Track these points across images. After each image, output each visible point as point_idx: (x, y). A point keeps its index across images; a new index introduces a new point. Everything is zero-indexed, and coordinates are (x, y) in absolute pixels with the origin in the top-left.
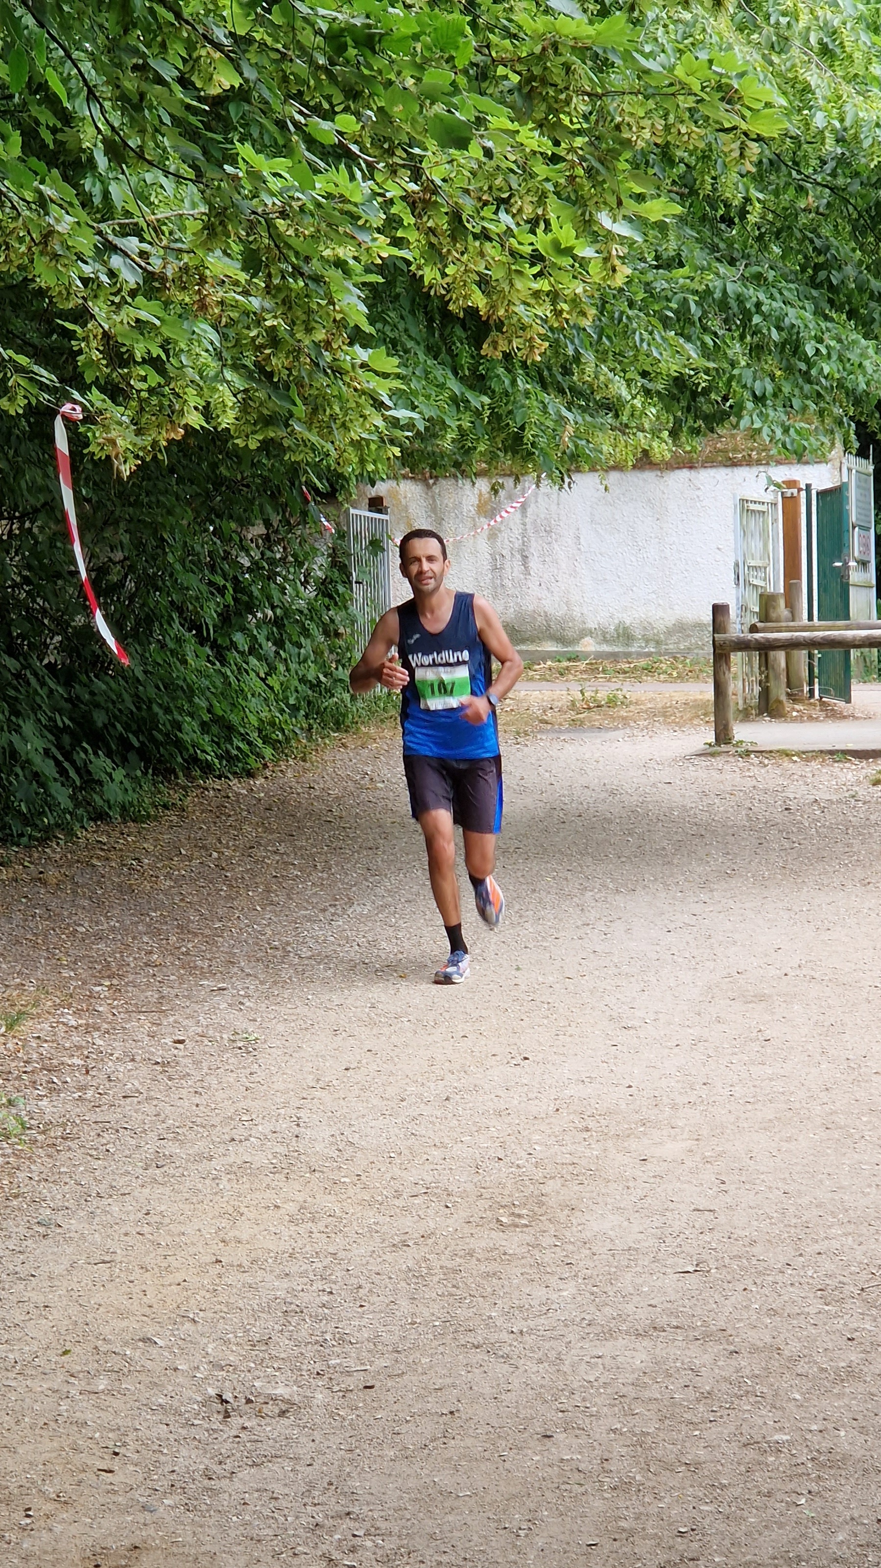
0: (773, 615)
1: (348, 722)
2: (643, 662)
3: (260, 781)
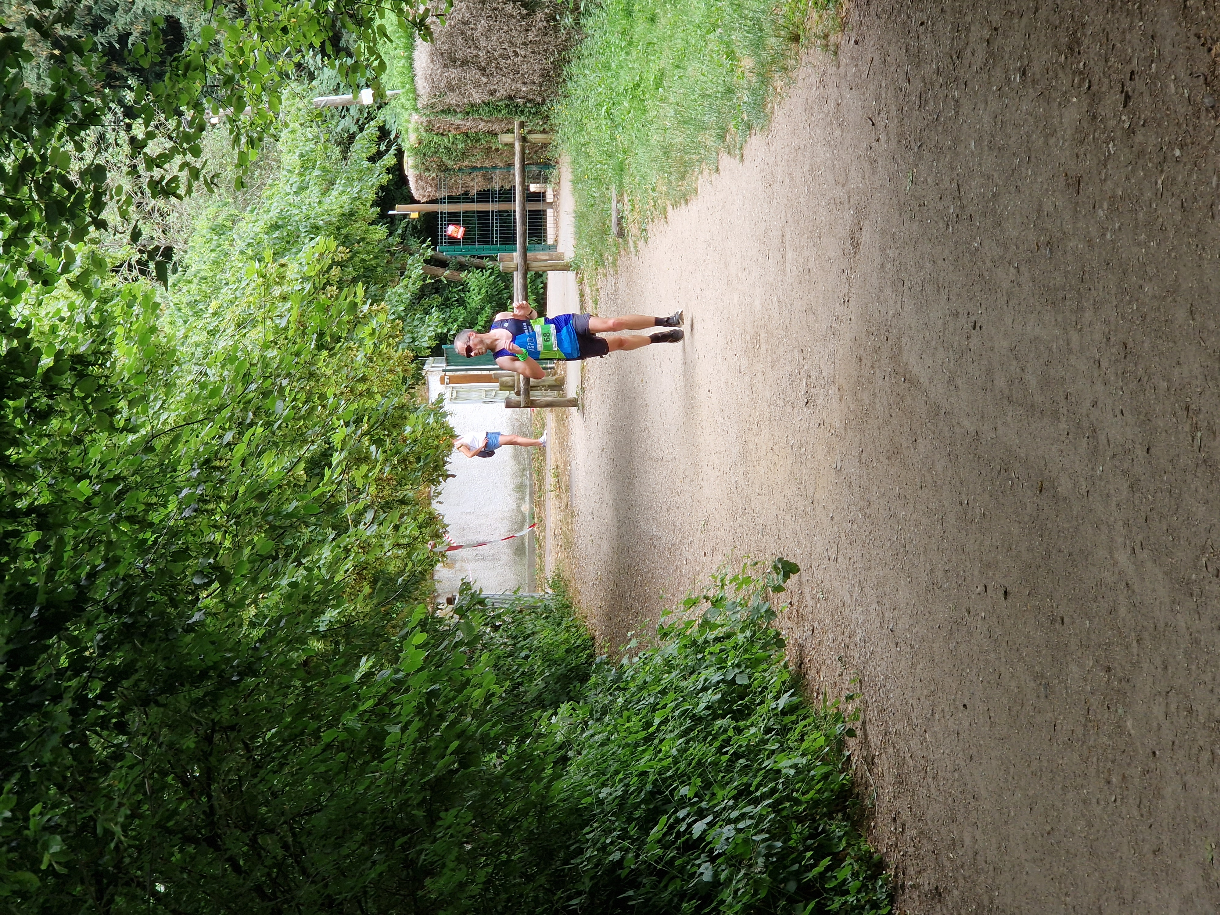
0: (511, 383)
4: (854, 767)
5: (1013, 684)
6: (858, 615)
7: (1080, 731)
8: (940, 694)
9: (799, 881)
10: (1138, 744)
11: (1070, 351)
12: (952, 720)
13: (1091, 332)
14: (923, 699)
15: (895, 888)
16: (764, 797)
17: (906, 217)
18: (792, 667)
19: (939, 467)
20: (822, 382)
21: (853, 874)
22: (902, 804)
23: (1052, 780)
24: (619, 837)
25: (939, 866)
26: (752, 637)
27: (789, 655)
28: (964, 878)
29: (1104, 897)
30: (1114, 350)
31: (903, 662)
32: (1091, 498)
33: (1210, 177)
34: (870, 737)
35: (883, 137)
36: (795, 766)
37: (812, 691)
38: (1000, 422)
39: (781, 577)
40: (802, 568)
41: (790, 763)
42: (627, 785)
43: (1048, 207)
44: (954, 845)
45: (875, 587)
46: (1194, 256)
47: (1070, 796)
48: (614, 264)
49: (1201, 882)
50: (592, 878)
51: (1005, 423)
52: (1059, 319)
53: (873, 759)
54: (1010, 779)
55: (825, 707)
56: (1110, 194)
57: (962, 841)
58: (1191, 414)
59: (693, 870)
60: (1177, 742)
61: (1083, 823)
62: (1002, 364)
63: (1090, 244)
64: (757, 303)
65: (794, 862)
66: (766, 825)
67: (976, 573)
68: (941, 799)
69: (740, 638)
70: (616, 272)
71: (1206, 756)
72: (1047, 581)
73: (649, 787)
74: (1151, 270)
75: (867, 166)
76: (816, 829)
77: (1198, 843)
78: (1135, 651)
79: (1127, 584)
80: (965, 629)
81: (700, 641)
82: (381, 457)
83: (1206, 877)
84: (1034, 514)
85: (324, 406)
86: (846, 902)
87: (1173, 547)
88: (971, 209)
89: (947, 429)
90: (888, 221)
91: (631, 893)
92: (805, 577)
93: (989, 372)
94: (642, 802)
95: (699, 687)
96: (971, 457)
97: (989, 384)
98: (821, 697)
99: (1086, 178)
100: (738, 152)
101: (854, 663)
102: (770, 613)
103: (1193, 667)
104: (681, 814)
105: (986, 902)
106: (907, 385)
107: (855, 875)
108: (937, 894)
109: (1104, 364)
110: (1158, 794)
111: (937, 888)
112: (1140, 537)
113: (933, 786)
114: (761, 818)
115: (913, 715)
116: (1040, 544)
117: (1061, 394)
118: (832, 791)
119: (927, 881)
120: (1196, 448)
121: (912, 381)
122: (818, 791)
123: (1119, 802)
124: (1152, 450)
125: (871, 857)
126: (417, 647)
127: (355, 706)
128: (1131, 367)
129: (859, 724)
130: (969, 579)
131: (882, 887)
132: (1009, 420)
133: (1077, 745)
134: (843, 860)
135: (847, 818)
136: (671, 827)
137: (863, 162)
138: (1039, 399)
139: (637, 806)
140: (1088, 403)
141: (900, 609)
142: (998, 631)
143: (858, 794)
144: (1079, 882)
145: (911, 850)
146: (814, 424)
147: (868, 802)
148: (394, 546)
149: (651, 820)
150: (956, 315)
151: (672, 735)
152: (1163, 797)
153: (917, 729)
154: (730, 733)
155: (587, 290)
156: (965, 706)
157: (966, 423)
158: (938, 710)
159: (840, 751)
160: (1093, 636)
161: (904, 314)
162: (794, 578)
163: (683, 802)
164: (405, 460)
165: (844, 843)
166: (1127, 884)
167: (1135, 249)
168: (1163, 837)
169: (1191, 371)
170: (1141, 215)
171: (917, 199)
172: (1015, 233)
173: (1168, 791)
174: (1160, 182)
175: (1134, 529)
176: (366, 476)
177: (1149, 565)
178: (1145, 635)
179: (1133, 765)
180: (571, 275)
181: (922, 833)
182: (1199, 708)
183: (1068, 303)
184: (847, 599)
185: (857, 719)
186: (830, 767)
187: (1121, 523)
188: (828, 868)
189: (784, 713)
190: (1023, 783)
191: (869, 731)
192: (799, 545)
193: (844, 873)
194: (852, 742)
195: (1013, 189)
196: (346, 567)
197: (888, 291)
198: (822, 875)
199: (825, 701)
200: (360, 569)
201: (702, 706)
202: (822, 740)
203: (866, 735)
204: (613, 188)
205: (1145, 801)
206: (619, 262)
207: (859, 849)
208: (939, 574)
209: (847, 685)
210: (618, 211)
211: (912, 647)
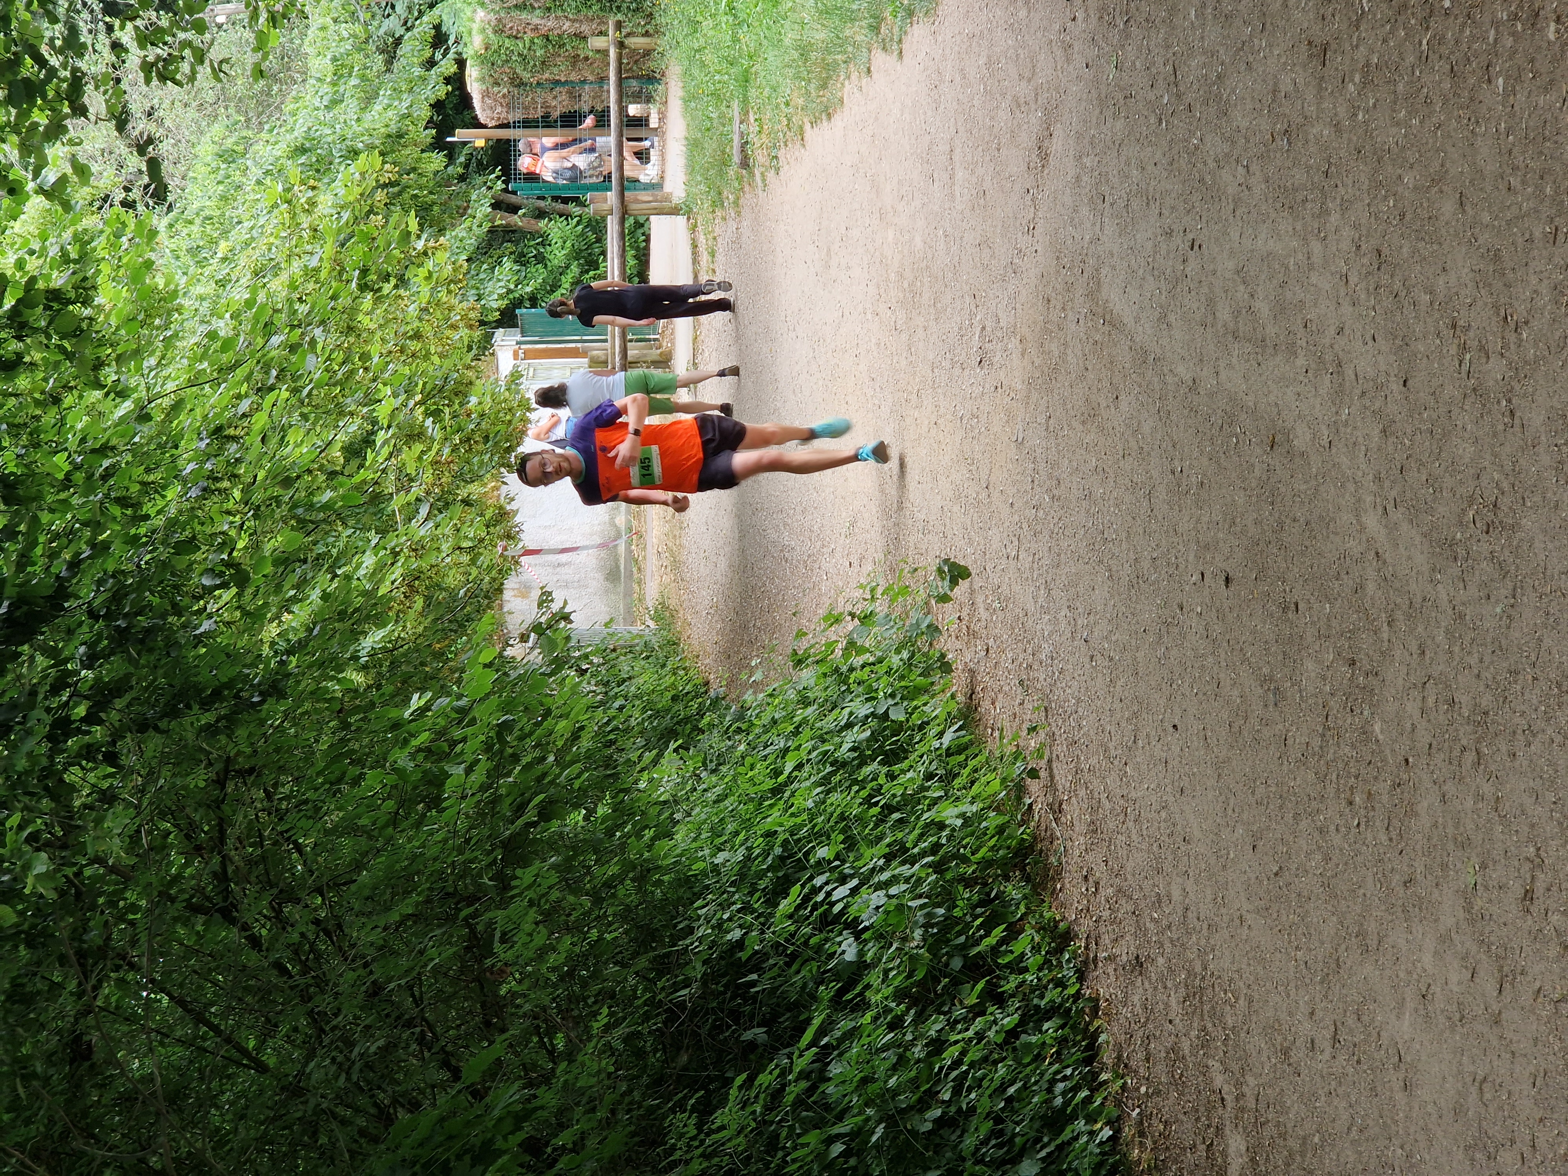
0: (603, 358)
4: (1036, 817)
5: (1236, 693)
6: (1044, 626)
7: (1316, 742)
8: (1145, 715)
9: (965, 957)
10: (1388, 752)
11: (1311, 267)
12: (1159, 746)
13: (1338, 241)
14: (1123, 724)
15: (1085, 963)
16: (923, 854)
17: (1109, 113)
18: (960, 698)
19: (1146, 428)
20: (1000, 334)
21: (1033, 948)
22: (1095, 859)
23: (1281, 807)
24: (738, 911)
25: (1141, 930)
26: (909, 659)
27: (958, 683)
28: (1172, 941)
29: (1343, 947)
30: (1365, 261)
31: (1100, 680)
32: (1334, 450)
33: (1487, 31)
34: (1057, 778)
35: (1080, 15)
36: (962, 815)
37: (986, 727)
38: (1222, 364)
39: (947, 583)
40: (973, 572)
41: (957, 811)
42: (749, 849)
43: (1286, 85)
44: (1159, 902)
45: (1066, 588)
46: (1466, 133)
47: (1303, 824)
48: (736, 203)
49: (1461, 914)
50: (705, 962)
51: (1229, 365)
52: (1298, 228)
53: (1061, 805)
54: (1230, 812)
55: (1002, 745)
56: (1362, 62)
57: (1169, 896)
58: (1458, 333)
59: (832, 950)
60: (1434, 743)
61: (1318, 857)
62: (1226, 291)
63: (1337, 127)
64: (918, 241)
65: (959, 934)
66: (925, 888)
67: (1191, 558)
68: (1144, 846)
69: (895, 661)
70: (739, 214)
71: (1470, 757)
72: (1279, 559)
73: (778, 850)
74: (1412, 156)
75: (1059, 53)
76: (988, 894)
77: (1459, 865)
78: (1385, 636)
79: (1377, 553)
80: (1176, 630)
81: (844, 669)
82: (438, 435)
83: (1468, 907)
84: (1264, 477)
85: (366, 369)
86: (1024, 981)
87: (1434, 501)
88: (1189, 97)
89: (1156, 379)
90: (1085, 121)
91: (754, 976)
92: (978, 582)
93: (1211, 303)
94: (768, 870)
95: (842, 723)
96: (1186, 412)
97: (1210, 318)
98: (997, 734)
99: (1334, 46)
100: (895, 47)
101: (1039, 686)
102: (933, 629)
103: (1456, 649)
104: (818, 881)
105: (1198, 969)
106: (1107, 328)
107: (1036, 949)
108: (1138, 964)
109: (1353, 279)
110: (1411, 812)
111: (1137, 957)
112: (1394, 493)
113: (1134, 831)
114: (919, 881)
115: (1111, 745)
116: (1271, 514)
117: (1299, 321)
118: (1008, 848)
119: (1125, 951)
120: (1464, 375)
121: (1112, 322)
122: (992, 849)
123: (1363, 826)
124: (1408, 383)
125: (1056, 927)
126: (486, 666)
127: (406, 742)
128: (1385, 279)
129: (1043, 763)
130: (1182, 567)
131: (1069, 961)
132: (1234, 361)
133: (1312, 761)
134: (1023, 930)
135: (1027, 879)
136: (806, 899)
137: (1055, 49)
138: (1271, 330)
139: (761, 875)
140: (1332, 331)
141: (1096, 613)
142: (1217, 629)
143: (1041, 851)
144: (1313, 931)
145: (1106, 914)
146: (989, 387)
147: (1053, 860)
148: (454, 549)
149: (781, 890)
150: (1169, 234)
151: (808, 783)
152: (1417, 815)
153: (1116, 762)
154: (882, 780)
155: (702, 239)
156: (1175, 726)
157: (1181, 369)
158: (1142, 735)
159: (1019, 799)
160: (1334, 623)
161: (1104, 238)
162: (964, 585)
163: (821, 866)
164: (469, 439)
165: (1022, 909)
166: (1372, 927)
167: (1394, 130)
168: (1416, 864)
169: (1459, 278)
170: (1401, 87)
171: (1122, 89)
172: (1244, 124)
173: (1422, 807)
174: (1425, 42)
175: (1387, 484)
176: (420, 458)
177: (1405, 526)
178: (1399, 615)
179: (1381, 778)
180: (680, 221)
181: (1119, 891)
182: (1464, 699)
183: (1309, 205)
184: (1030, 607)
185: (1041, 757)
186: (1007, 818)
187: (1371, 477)
188: (1003, 941)
189: (949, 753)
190: (1245, 816)
191: (1055, 771)
192: (970, 542)
193: (1022, 945)
194: (1034, 786)
195: (1243, 67)
196: (393, 577)
197: (1085, 211)
198: (995, 950)
199: (1001, 738)
200: (412, 579)
201: (846, 746)
202: (996, 785)
203: (1052, 776)
204: (735, 104)
205: (1396, 823)
206: (741, 202)
207: (1041, 916)
208: (1146, 564)
209: (1029, 716)
210: (742, 135)
211: (1111, 659)
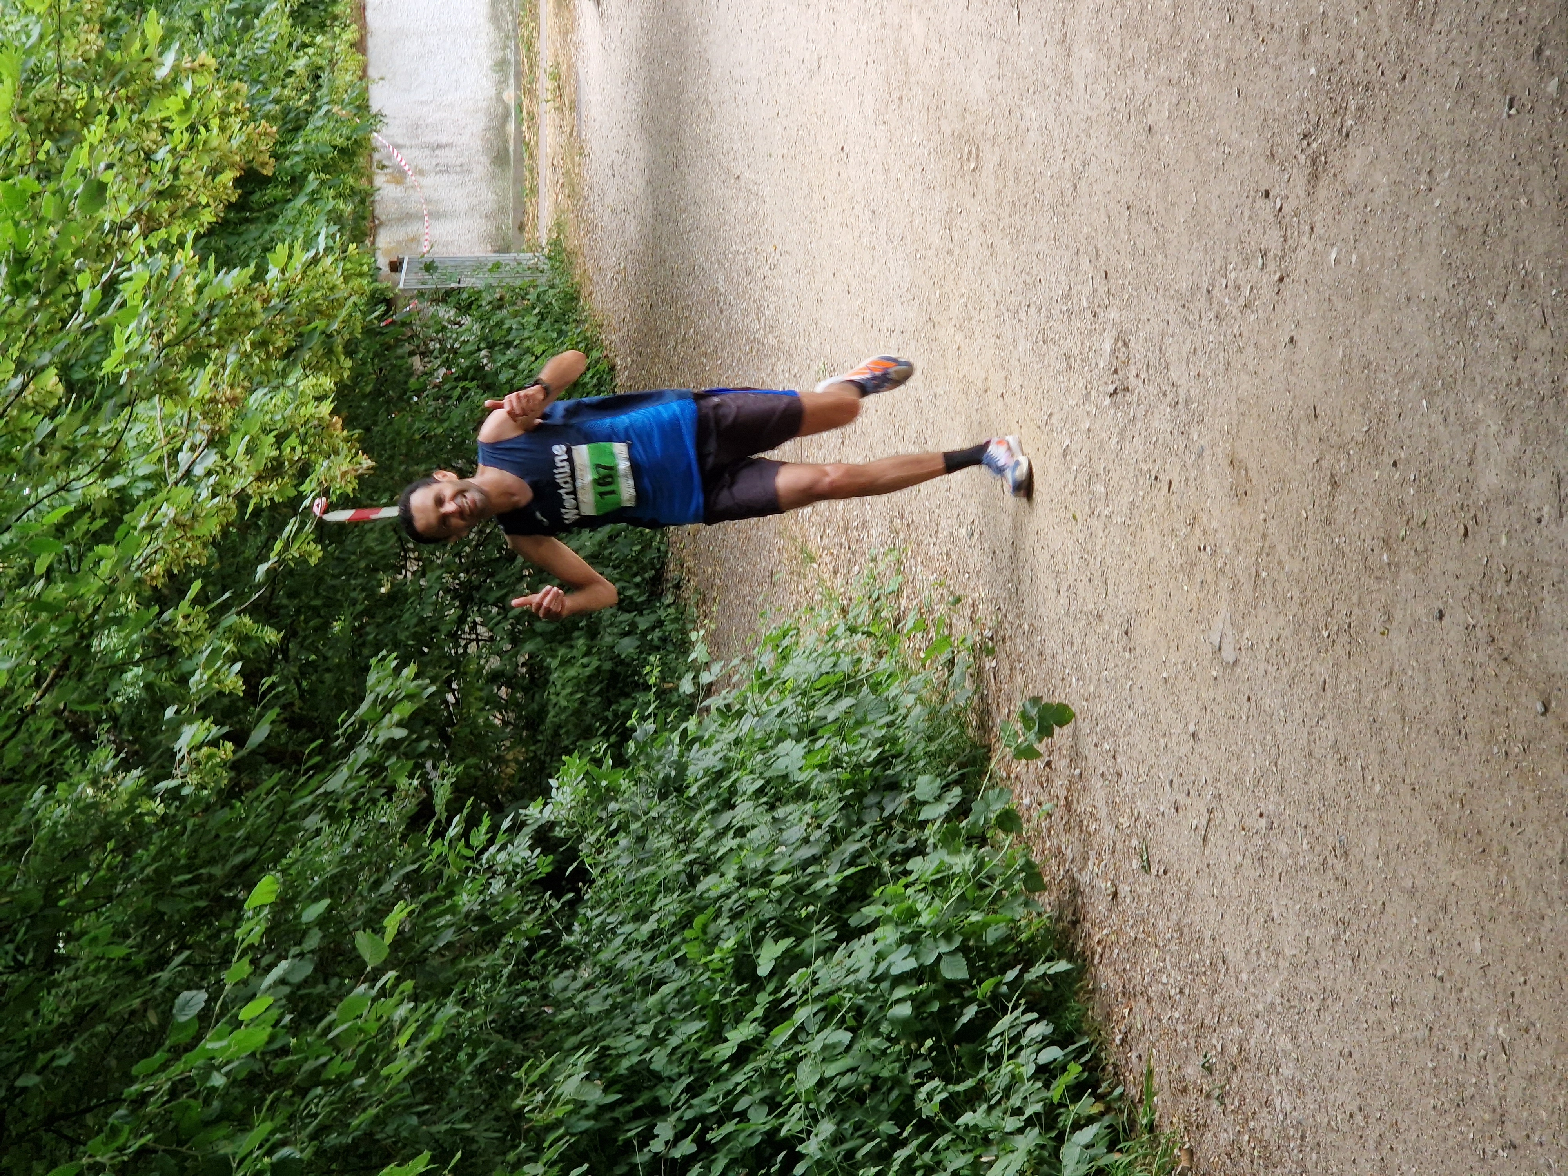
1: (571, 291)
2: (523, 51)
3: (618, 361)
39: (1034, 733)
